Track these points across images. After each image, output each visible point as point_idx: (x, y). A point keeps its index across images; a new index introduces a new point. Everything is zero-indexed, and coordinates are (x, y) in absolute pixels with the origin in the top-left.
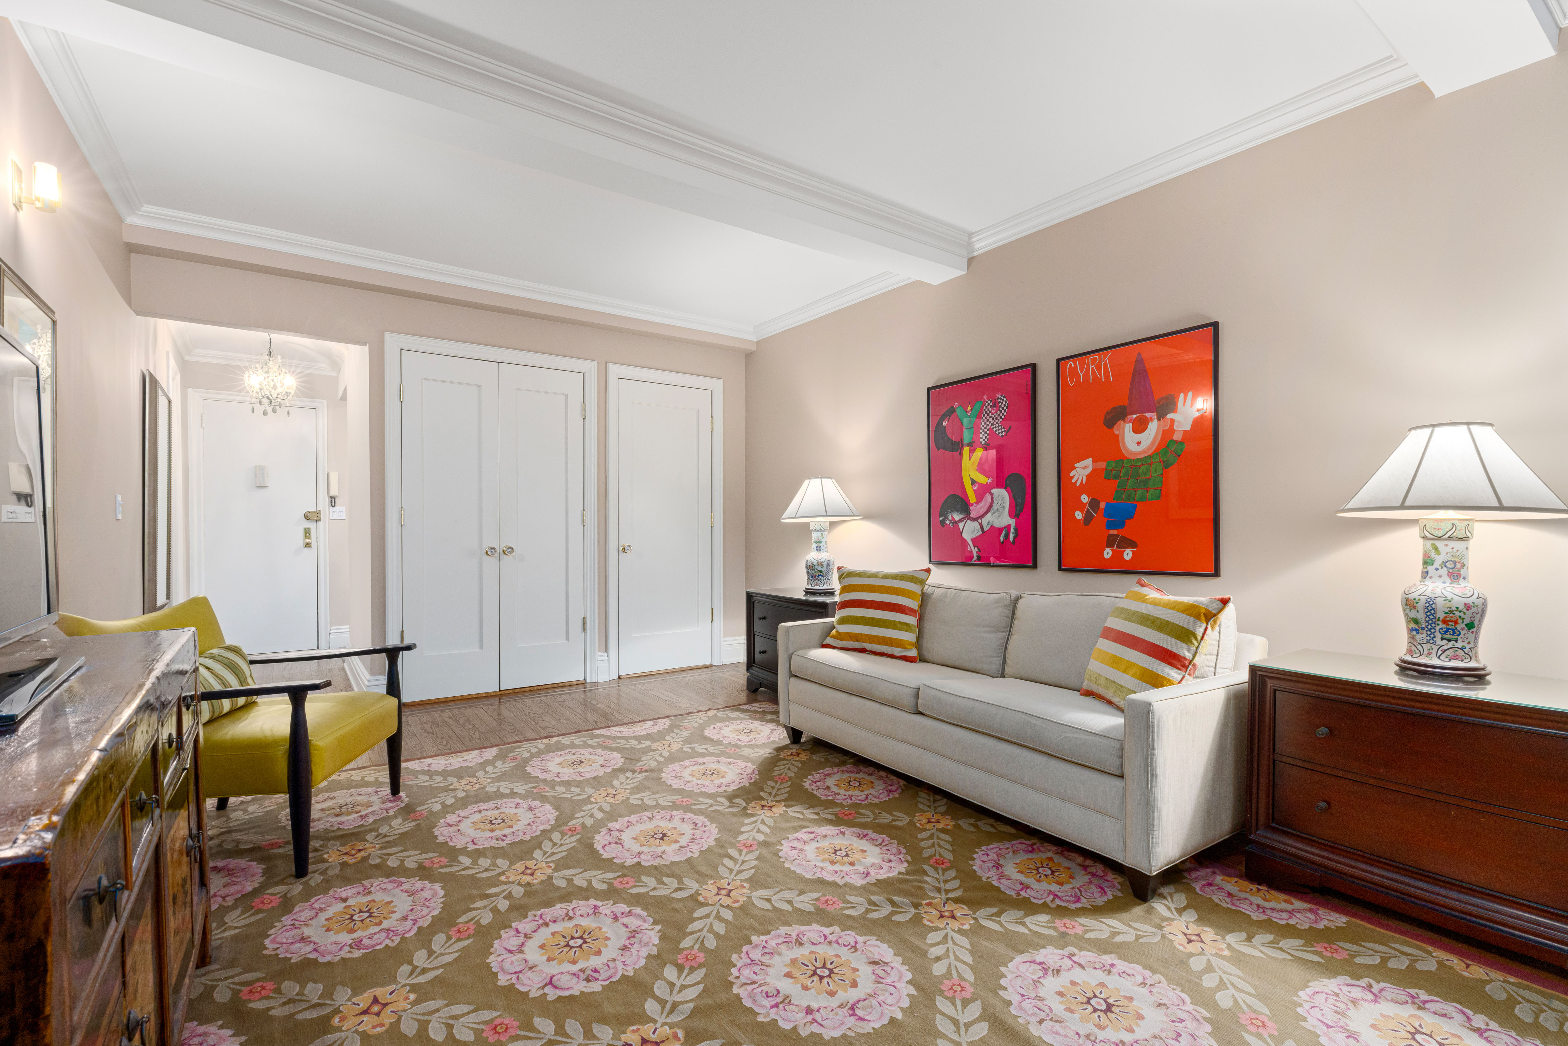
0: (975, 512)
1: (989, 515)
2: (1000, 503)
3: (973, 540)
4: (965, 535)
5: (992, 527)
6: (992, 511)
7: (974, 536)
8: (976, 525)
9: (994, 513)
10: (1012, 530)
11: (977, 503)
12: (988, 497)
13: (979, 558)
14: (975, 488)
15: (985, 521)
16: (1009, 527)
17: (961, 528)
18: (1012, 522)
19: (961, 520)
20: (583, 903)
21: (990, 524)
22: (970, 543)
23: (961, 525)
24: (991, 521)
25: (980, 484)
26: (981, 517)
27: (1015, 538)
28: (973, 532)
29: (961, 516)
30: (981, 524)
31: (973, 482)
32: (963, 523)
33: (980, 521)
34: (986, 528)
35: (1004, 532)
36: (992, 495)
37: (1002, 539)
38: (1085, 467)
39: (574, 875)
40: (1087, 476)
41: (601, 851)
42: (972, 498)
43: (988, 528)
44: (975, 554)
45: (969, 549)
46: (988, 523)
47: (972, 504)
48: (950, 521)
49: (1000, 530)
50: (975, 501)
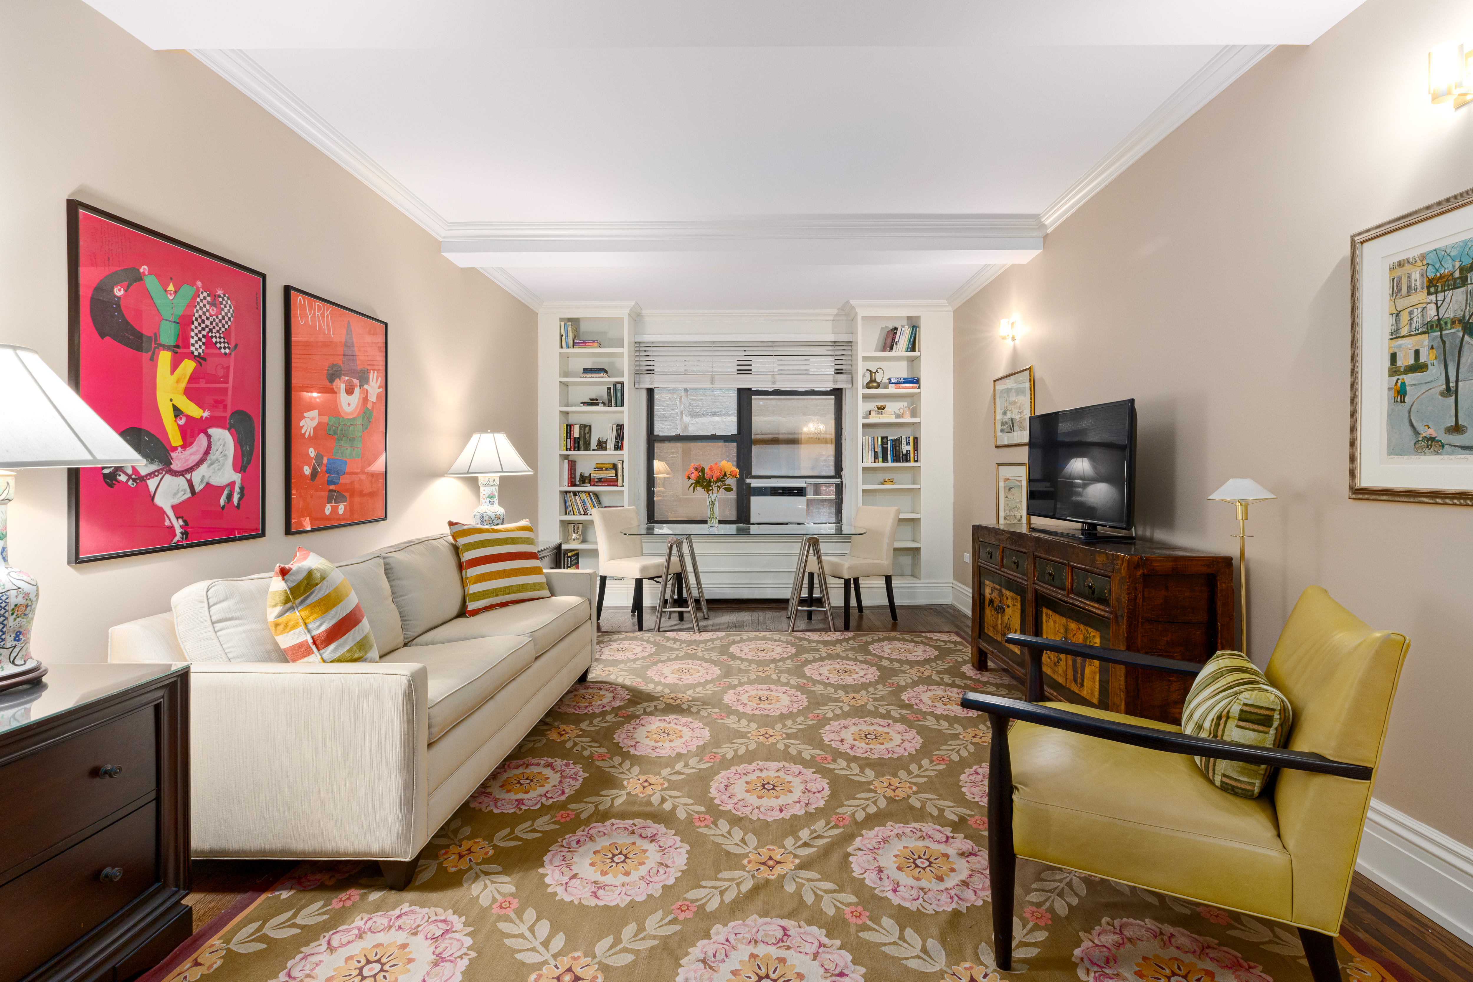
0: (180, 460)
1: (203, 467)
2: (220, 449)
3: (174, 507)
4: (159, 501)
5: (208, 484)
6: (208, 462)
7: (177, 501)
8: (181, 481)
9: (212, 464)
10: (237, 489)
11: (184, 447)
12: (201, 441)
13: (185, 534)
14: (182, 422)
15: (197, 477)
16: (232, 484)
17: (152, 489)
18: (237, 477)
19: (152, 475)
20: (858, 755)
21: (206, 480)
22: (170, 513)
23: (152, 484)
24: (207, 476)
25: (188, 417)
26: (191, 470)
27: (240, 499)
28: (175, 494)
29: (153, 467)
30: (190, 483)
31: (177, 412)
32: (156, 480)
33: (188, 476)
34: (198, 488)
35: (226, 492)
36: (209, 437)
37: (222, 502)
38: (312, 419)
39: (857, 774)
40: (314, 429)
41: (826, 786)
42: (175, 438)
43: (202, 487)
44: (178, 531)
45: (167, 523)
46: (202, 481)
47: (175, 449)
48: (130, 477)
49: (220, 489)
50: (181, 443)
